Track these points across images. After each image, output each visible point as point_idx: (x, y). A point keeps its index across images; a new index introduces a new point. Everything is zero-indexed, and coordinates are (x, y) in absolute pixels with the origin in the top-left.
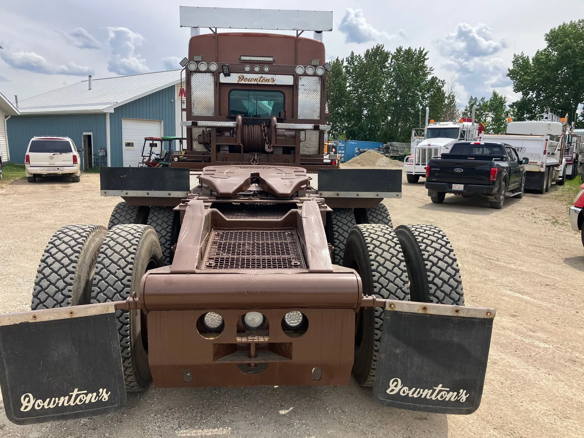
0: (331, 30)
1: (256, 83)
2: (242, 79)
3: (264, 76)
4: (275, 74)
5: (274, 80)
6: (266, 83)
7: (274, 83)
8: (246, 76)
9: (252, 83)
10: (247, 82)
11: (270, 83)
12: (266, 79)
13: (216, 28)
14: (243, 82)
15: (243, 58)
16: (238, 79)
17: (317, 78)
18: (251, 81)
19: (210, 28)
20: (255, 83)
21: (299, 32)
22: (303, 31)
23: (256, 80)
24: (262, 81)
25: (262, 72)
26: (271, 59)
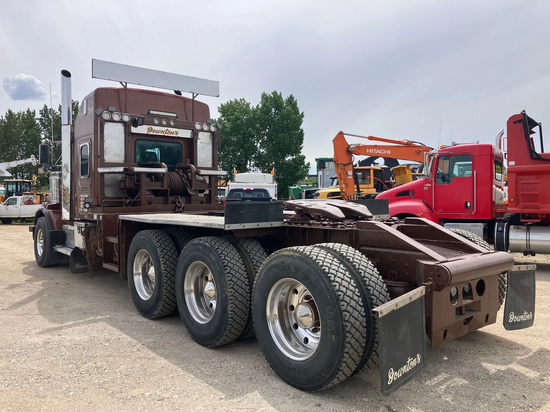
0: (218, 96)
1: (163, 135)
2: (151, 131)
3: (169, 129)
4: (178, 128)
5: (178, 133)
6: (171, 135)
7: (177, 136)
8: (154, 128)
9: (160, 134)
10: (155, 134)
11: (174, 135)
12: (171, 132)
13: (126, 84)
14: (151, 133)
15: (151, 112)
16: (147, 130)
17: (209, 134)
18: (158, 133)
19: (121, 83)
20: (162, 134)
21: (195, 95)
22: (197, 94)
23: (162, 132)
24: (168, 133)
25: (168, 125)
26: (175, 115)
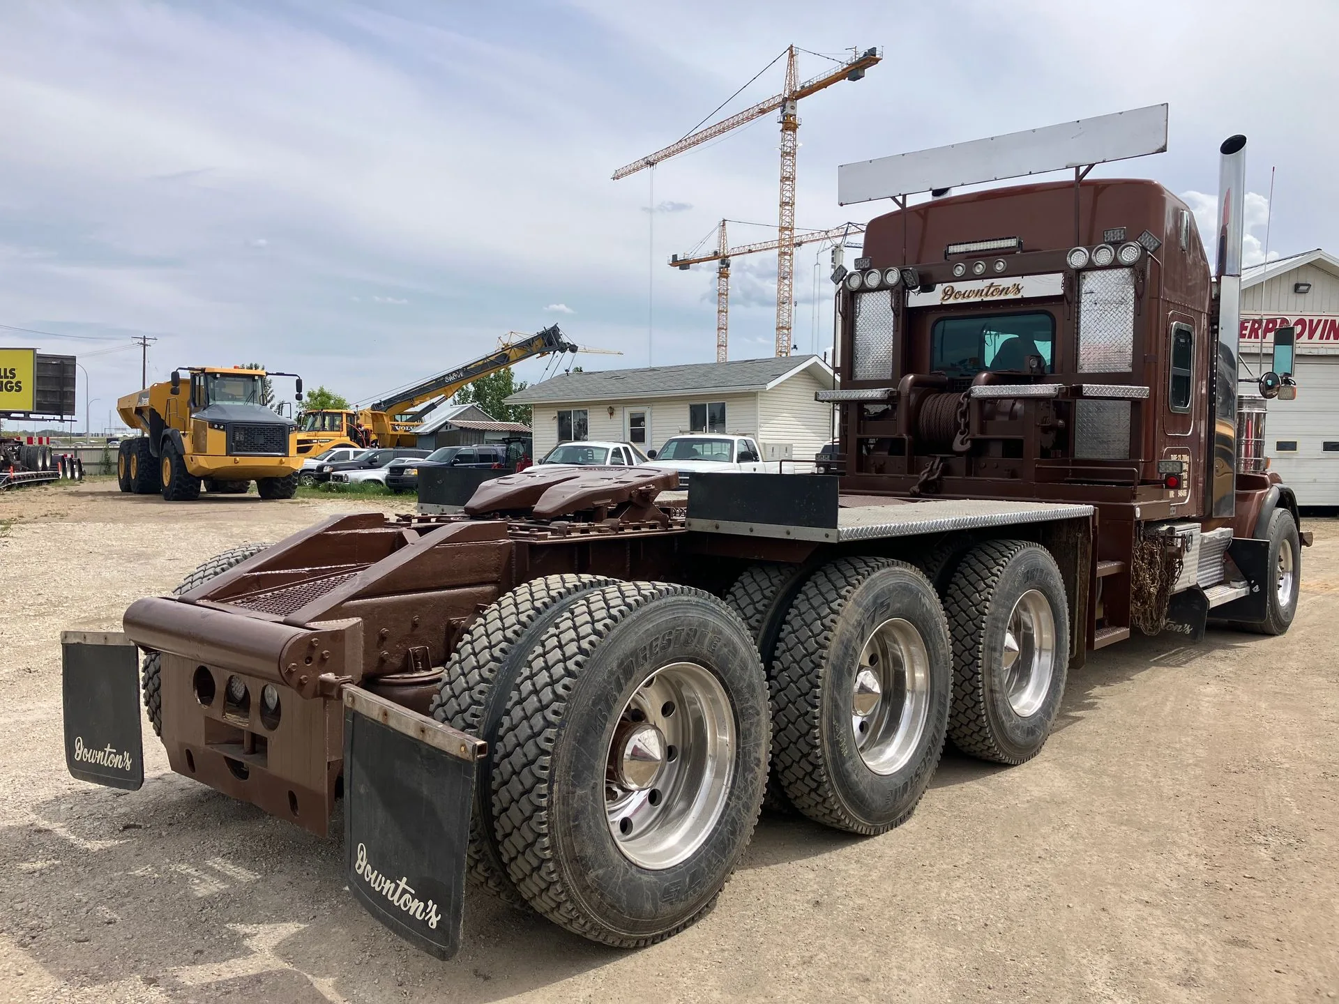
0: (1163, 150)
1: (980, 300)
2: (951, 295)
3: (997, 281)
4: (1022, 275)
5: (1020, 287)
6: (1002, 297)
7: (1019, 296)
8: (960, 286)
9: (972, 300)
10: (960, 301)
11: (1011, 296)
12: (1001, 288)
13: (904, 196)
14: (951, 301)
15: (953, 249)
16: (942, 296)
17: (1126, 272)
18: (968, 296)
19: (894, 198)
20: (978, 299)
21: (1082, 169)
22: (1091, 166)
23: (979, 292)
24: (992, 293)
25: (989, 274)
26: (1012, 243)
